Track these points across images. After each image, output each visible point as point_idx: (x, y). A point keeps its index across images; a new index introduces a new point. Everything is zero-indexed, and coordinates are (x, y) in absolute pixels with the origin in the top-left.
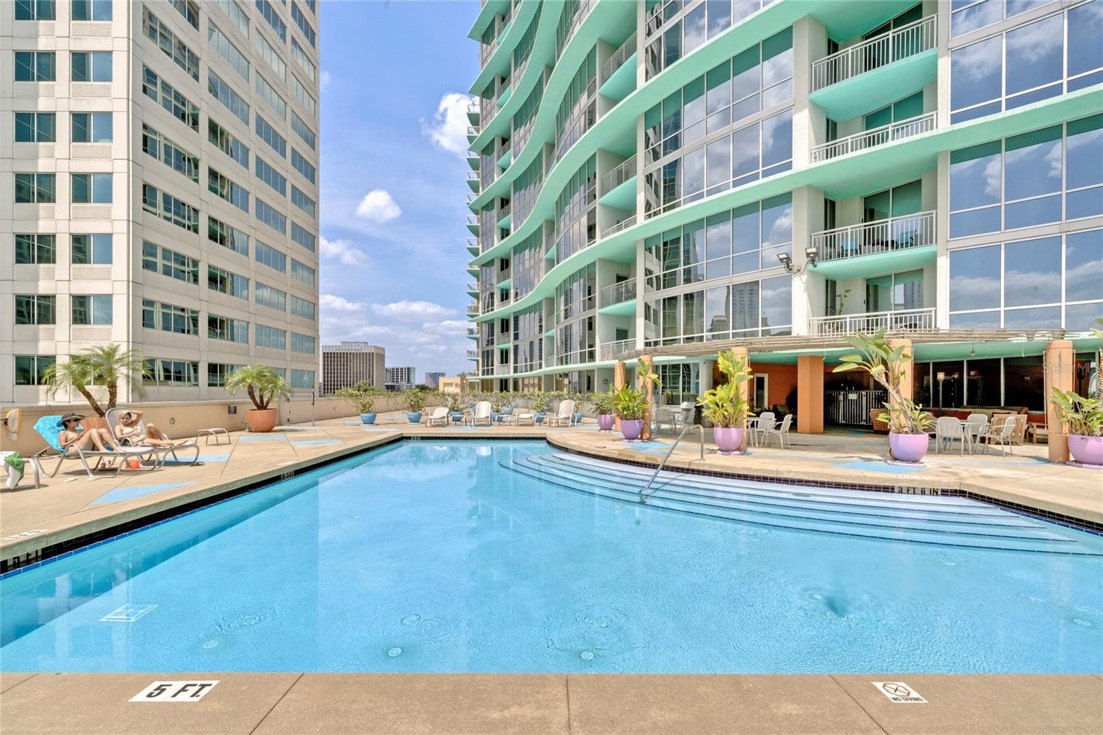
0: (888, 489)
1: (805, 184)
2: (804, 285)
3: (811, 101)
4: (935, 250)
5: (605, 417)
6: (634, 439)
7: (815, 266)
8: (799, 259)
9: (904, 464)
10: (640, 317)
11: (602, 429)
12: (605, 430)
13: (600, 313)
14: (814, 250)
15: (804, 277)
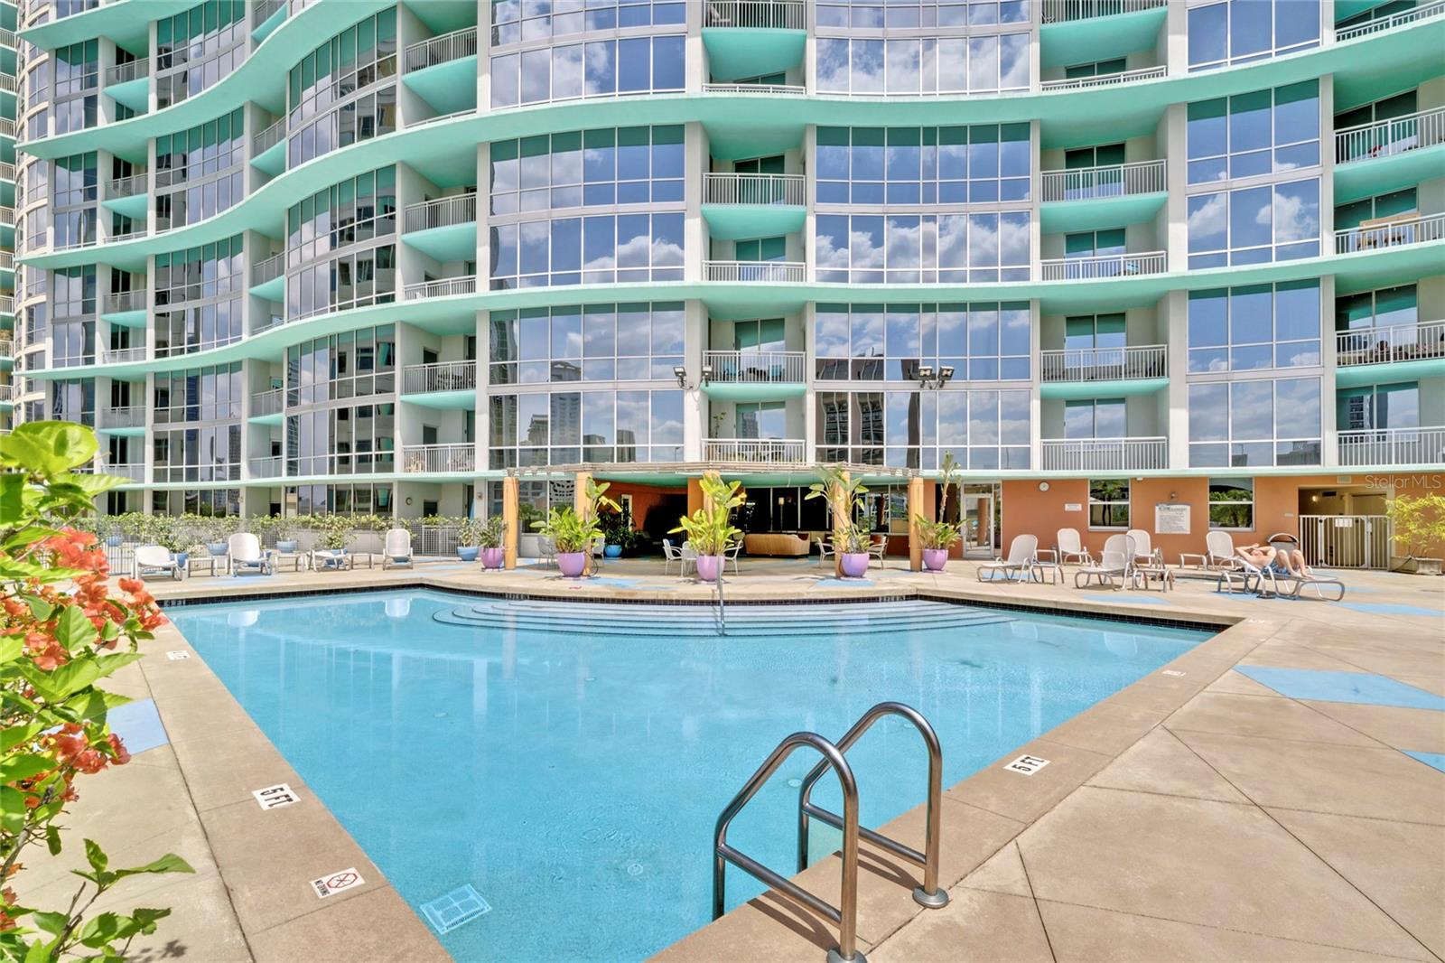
0: (875, 600)
1: (699, 297)
2: (696, 404)
3: (702, 212)
4: (805, 388)
5: (494, 551)
6: (578, 576)
7: (707, 386)
8: (693, 376)
9: (855, 579)
10: (481, 413)
11: (486, 568)
12: (493, 568)
13: (402, 402)
14: (709, 369)
15: (697, 394)
